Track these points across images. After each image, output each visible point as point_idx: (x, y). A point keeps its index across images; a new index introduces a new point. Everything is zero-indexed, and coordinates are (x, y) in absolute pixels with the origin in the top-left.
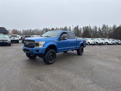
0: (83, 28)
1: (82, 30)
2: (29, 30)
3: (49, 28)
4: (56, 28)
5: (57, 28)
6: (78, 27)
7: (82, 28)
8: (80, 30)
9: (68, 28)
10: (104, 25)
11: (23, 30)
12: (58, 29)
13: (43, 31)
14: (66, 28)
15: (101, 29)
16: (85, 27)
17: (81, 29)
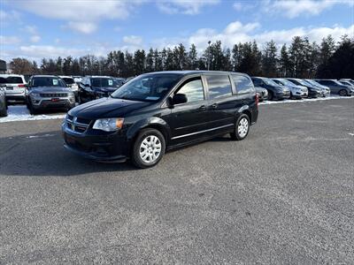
0: (235, 50)
1: (232, 54)
2: (63, 58)
3: (129, 52)
4: (151, 50)
5: (154, 50)
6: (219, 45)
7: (232, 48)
8: (225, 55)
9: (188, 50)
10: (297, 40)
11: (44, 61)
12: (156, 53)
13: (109, 61)
14: (182, 48)
15: (287, 50)
16: (241, 46)
17: (228, 51)
